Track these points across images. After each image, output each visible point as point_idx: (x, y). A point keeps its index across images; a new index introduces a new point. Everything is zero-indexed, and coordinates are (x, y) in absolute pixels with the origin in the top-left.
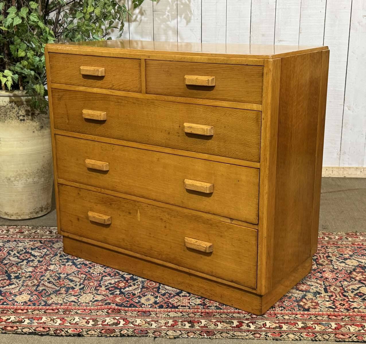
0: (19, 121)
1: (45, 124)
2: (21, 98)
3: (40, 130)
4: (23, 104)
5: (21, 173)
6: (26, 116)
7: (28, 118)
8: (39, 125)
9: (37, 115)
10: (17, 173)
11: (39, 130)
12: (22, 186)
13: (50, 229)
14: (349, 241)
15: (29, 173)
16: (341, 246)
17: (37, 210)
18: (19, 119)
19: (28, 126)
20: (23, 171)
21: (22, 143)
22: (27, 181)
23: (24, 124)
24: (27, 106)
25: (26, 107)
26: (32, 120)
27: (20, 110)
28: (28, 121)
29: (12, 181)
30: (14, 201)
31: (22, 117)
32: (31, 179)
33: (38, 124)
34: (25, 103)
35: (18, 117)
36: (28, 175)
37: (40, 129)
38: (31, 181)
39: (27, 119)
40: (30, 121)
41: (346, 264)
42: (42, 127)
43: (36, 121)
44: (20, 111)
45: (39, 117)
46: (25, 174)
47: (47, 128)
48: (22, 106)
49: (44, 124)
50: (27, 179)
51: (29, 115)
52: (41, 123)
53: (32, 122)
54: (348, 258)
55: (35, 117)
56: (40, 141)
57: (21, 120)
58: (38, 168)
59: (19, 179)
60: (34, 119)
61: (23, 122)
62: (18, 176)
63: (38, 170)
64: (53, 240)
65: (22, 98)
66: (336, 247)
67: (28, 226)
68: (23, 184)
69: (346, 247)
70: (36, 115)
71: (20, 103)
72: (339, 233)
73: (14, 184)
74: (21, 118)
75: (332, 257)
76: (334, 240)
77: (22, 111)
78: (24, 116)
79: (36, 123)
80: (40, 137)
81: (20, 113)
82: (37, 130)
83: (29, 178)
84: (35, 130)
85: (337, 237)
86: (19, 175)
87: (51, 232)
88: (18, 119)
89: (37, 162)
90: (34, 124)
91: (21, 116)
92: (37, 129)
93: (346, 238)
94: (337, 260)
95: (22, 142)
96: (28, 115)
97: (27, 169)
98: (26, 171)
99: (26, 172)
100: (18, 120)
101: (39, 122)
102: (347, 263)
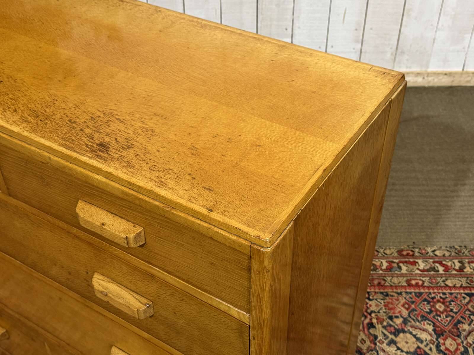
14: (402, 275)
16: (389, 291)
41: (398, 348)
54: (400, 328)
66: (382, 293)
69: (398, 293)
72: (388, 252)
75: (377, 326)
76: (381, 272)
85: (385, 265)
93: (398, 264)
94: (385, 335)
102: (398, 345)
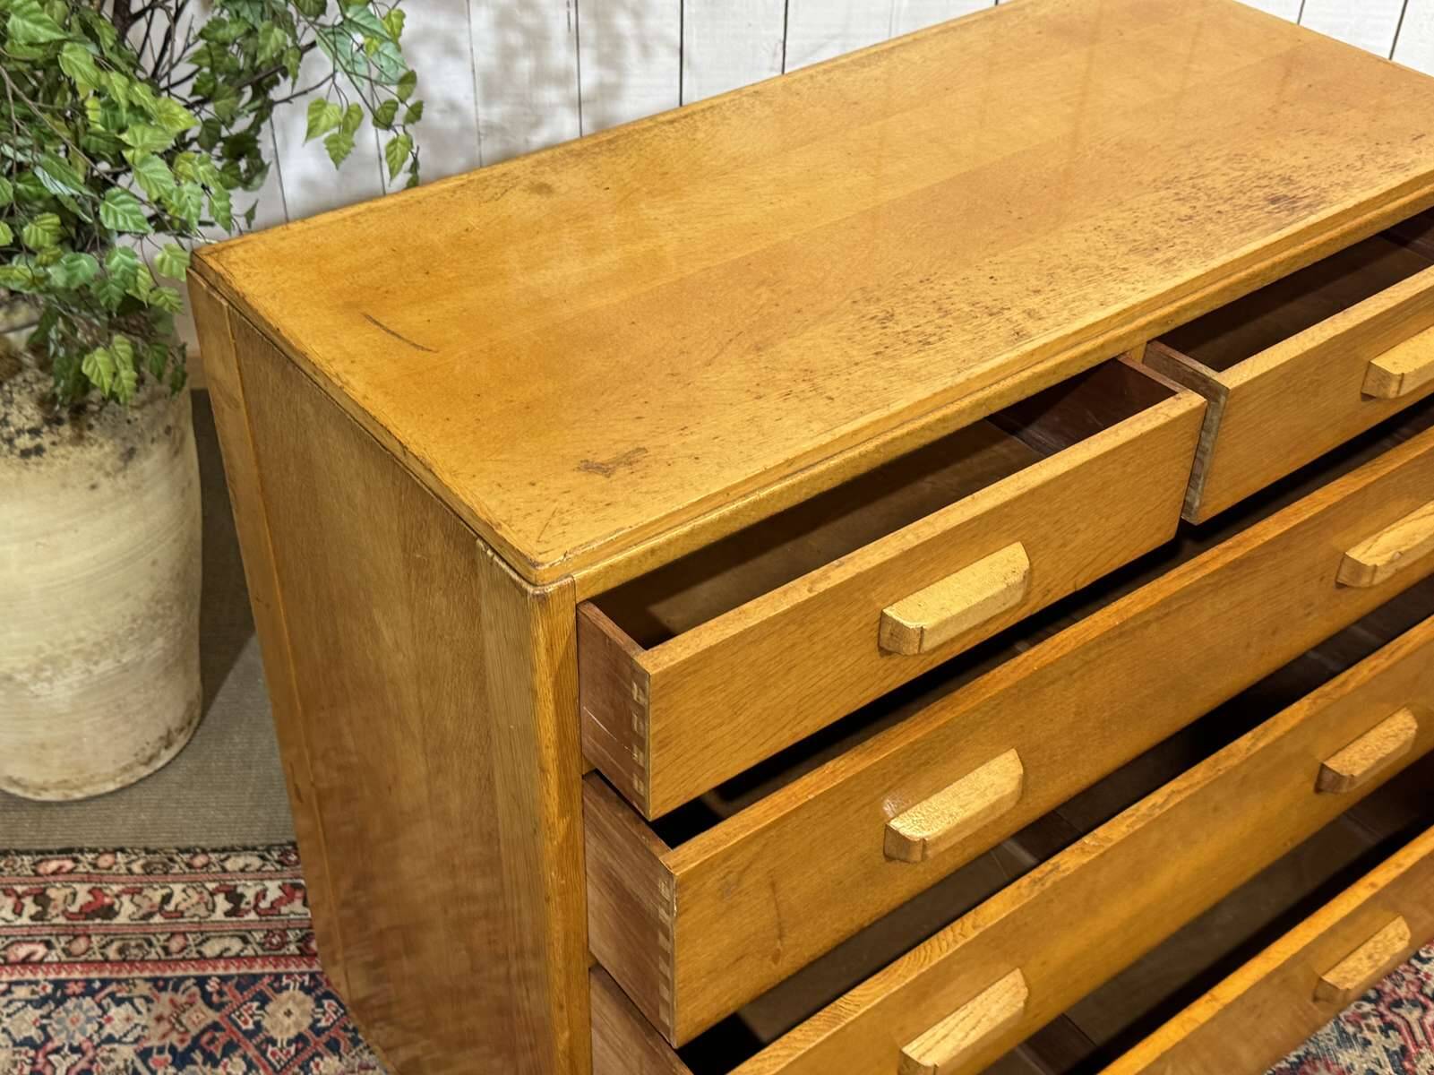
0: (15, 459)
1: (141, 436)
2: (7, 341)
3: (125, 468)
4: (19, 368)
5: (58, 652)
6: (45, 429)
7: (57, 439)
8: (113, 452)
9: (101, 409)
10: (42, 656)
11: (120, 470)
12: (70, 693)
13: (224, 870)
15: (96, 644)
17: (149, 752)
18: (17, 452)
19: (65, 470)
20: (64, 645)
21: (44, 545)
22: (89, 672)
23: (42, 469)
24: (41, 375)
25: (38, 380)
26: (78, 439)
27: (10, 402)
28: (60, 451)
29: (23, 685)
30: (43, 746)
31: (27, 436)
32: (110, 661)
33: (107, 449)
34: (29, 359)
35: (10, 441)
36: (92, 653)
37: (121, 464)
38: (110, 667)
39: (54, 443)
40: (71, 448)
42: (130, 454)
43: (101, 440)
44: (14, 410)
45: (109, 417)
46: (76, 652)
47: (154, 447)
48: (19, 379)
49: (136, 439)
50: (92, 667)
51: (59, 422)
52: (124, 439)
53: (79, 449)
55: (93, 421)
56: (127, 510)
57: (25, 454)
58: (133, 615)
59: (54, 675)
60: (87, 433)
61: (34, 458)
62: (47, 666)
63: (134, 620)
64: (257, 970)
65: (11, 336)
67: (122, 850)
68: (76, 685)
70: (93, 413)
71: (6, 364)
73: (32, 692)
74: (24, 441)
77: (20, 409)
78: (35, 432)
79: (101, 446)
80: (127, 497)
81: (17, 420)
82: (108, 475)
83: (96, 663)
84: (99, 477)
86: (52, 661)
87: (234, 897)
88: (12, 453)
89: (127, 595)
90: (93, 453)
91: (19, 432)
92: (109, 469)
95: (43, 541)
96: (54, 421)
97: (83, 633)
98: (80, 640)
99: (80, 646)
100: (10, 457)
101: (113, 436)
